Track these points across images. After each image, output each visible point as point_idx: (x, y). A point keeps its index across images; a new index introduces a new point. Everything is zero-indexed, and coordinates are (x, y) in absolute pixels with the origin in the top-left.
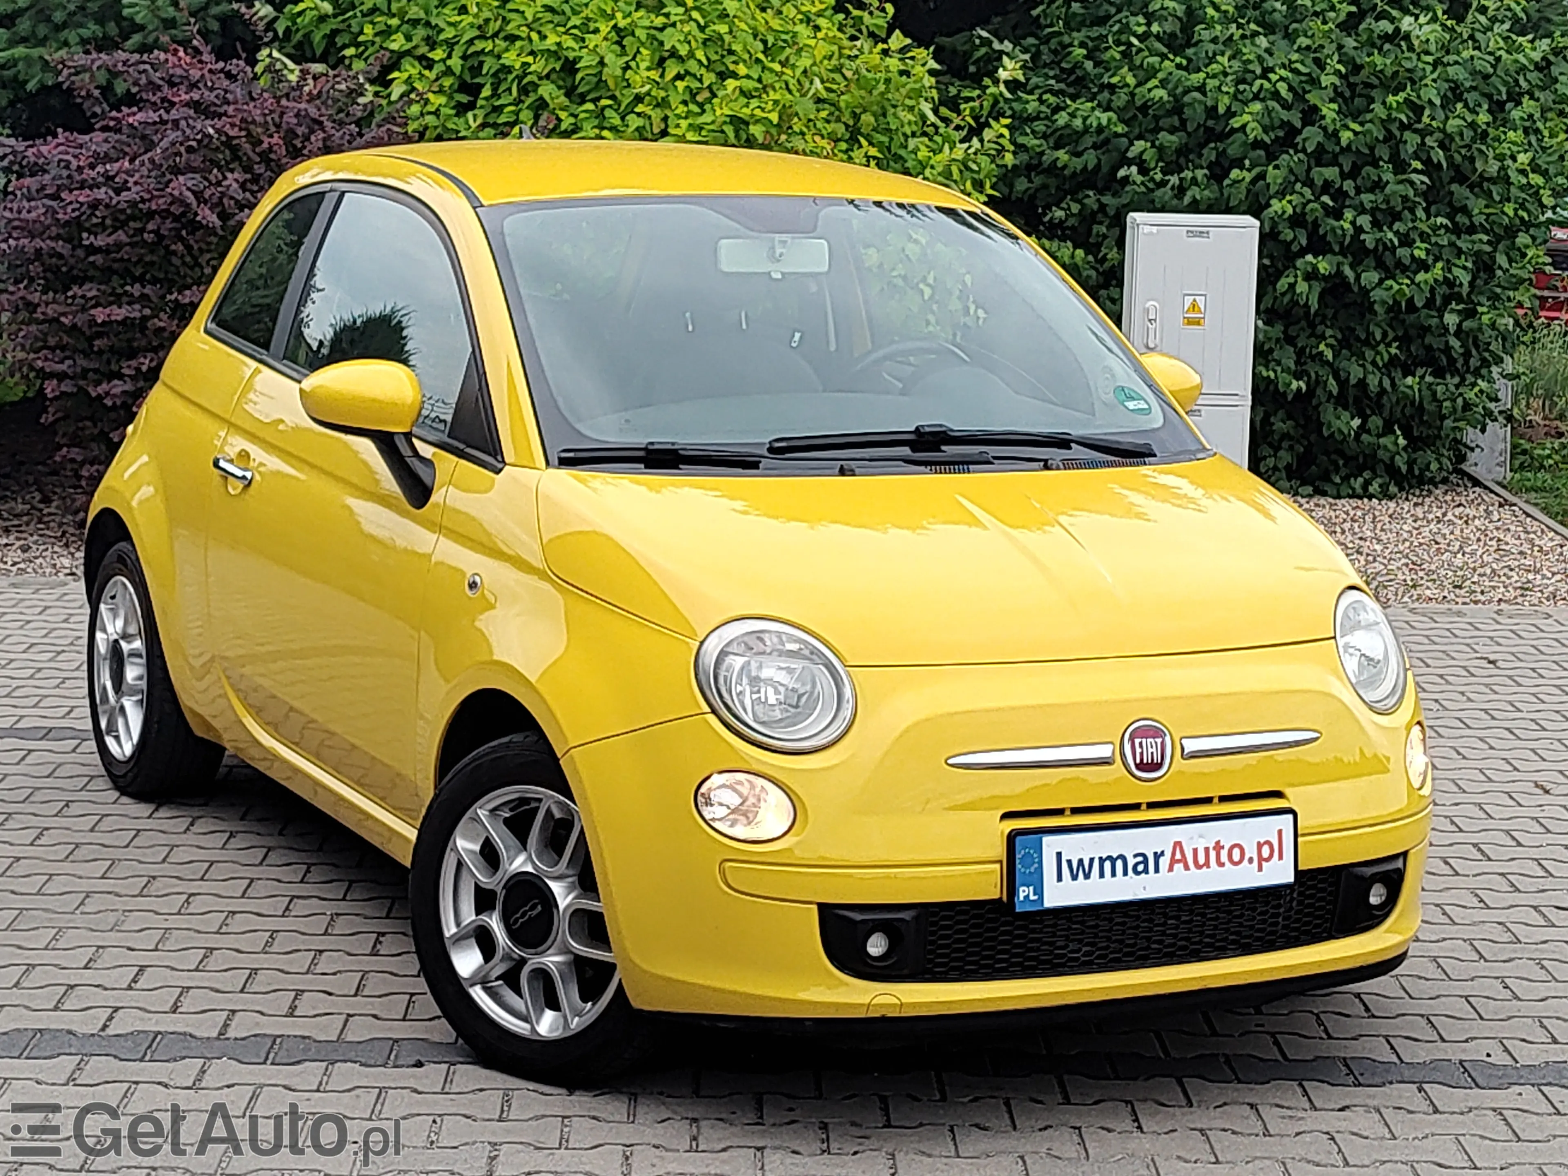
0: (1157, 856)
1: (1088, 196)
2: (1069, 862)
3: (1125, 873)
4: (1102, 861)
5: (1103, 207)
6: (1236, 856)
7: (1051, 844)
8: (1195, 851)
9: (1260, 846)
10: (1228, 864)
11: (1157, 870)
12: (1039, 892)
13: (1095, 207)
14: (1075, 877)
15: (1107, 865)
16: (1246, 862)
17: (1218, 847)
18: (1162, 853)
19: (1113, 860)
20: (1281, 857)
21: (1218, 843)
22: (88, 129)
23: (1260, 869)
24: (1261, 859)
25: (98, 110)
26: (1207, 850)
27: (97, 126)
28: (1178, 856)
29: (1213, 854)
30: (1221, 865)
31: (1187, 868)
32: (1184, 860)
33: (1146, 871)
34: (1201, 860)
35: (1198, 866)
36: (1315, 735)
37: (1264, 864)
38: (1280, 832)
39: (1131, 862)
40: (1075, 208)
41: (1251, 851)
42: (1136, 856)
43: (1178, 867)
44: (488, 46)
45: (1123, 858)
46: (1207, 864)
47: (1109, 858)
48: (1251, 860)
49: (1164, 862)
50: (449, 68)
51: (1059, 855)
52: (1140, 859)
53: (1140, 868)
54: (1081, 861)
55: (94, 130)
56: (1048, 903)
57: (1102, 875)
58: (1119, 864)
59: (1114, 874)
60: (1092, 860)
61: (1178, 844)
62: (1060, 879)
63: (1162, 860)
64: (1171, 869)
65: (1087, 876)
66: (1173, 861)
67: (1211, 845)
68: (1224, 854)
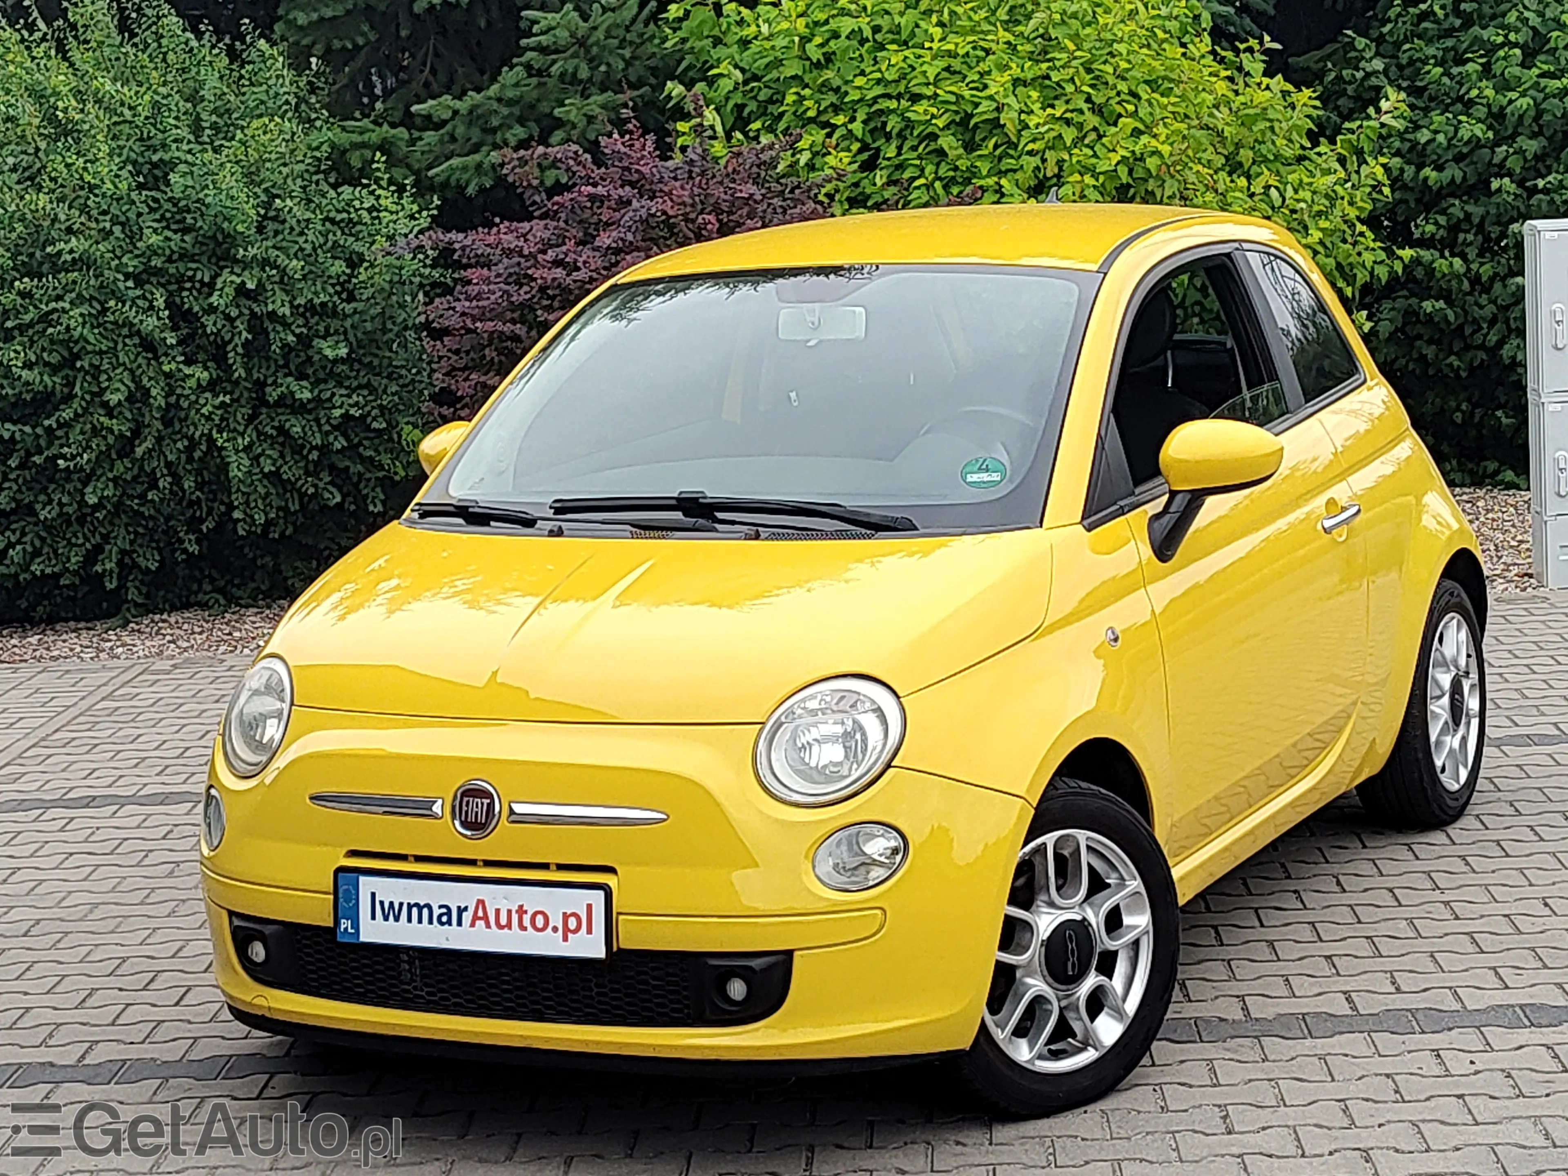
0: (461, 911)
1: (1453, 205)
2: (382, 903)
3: (431, 922)
4: (410, 907)
5: (1468, 216)
6: (540, 921)
7: (366, 884)
8: (498, 911)
9: (566, 917)
10: (530, 928)
11: (460, 923)
12: (356, 925)
13: (1462, 216)
14: (386, 919)
15: (415, 911)
16: (550, 929)
17: (521, 911)
18: (466, 909)
19: (420, 908)
20: (589, 931)
21: (521, 907)
22: (530, 218)
23: (565, 939)
24: (566, 930)
25: (537, 198)
26: (509, 912)
27: (536, 214)
28: (480, 913)
29: (515, 918)
30: (523, 928)
31: (488, 926)
32: (485, 918)
33: (449, 923)
34: (503, 921)
35: (500, 927)
36: (664, 817)
37: (570, 935)
38: (589, 907)
39: (437, 912)
40: (1442, 220)
41: (556, 920)
42: (441, 907)
43: (480, 924)
44: (893, 104)
45: (428, 906)
46: (509, 926)
47: (417, 905)
48: (555, 929)
49: (467, 917)
50: (850, 131)
51: (373, 895)
52: (444, 910)
53: (444, 919)
54: (391, 904)
55: (533, 218)
56: (363, 938)
57: (410, 920)
58: (425, 912)
59: (420, 921)
60: (401, 904)
61: (481, 902)
62: (373, 917)
63: (464, 914)
64: (473, 925)
65: (397, 919)
66: (475, 918)
67: (514, 908)
68: (527, 919)
